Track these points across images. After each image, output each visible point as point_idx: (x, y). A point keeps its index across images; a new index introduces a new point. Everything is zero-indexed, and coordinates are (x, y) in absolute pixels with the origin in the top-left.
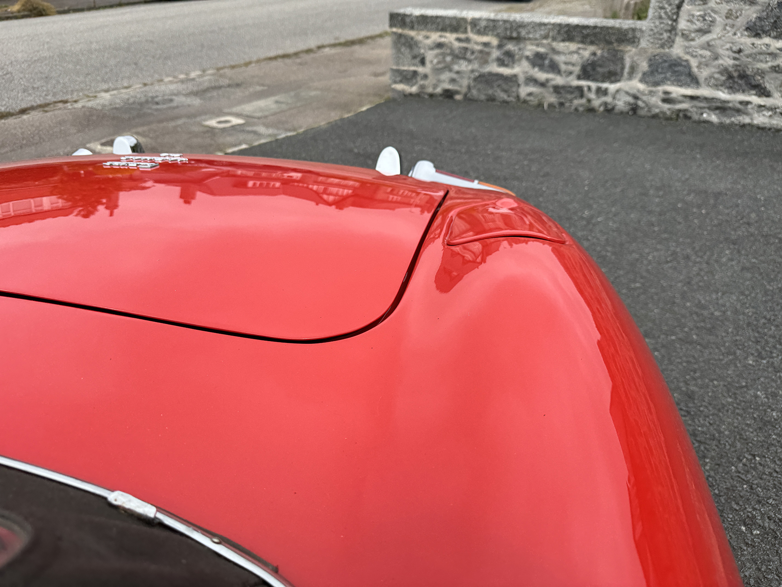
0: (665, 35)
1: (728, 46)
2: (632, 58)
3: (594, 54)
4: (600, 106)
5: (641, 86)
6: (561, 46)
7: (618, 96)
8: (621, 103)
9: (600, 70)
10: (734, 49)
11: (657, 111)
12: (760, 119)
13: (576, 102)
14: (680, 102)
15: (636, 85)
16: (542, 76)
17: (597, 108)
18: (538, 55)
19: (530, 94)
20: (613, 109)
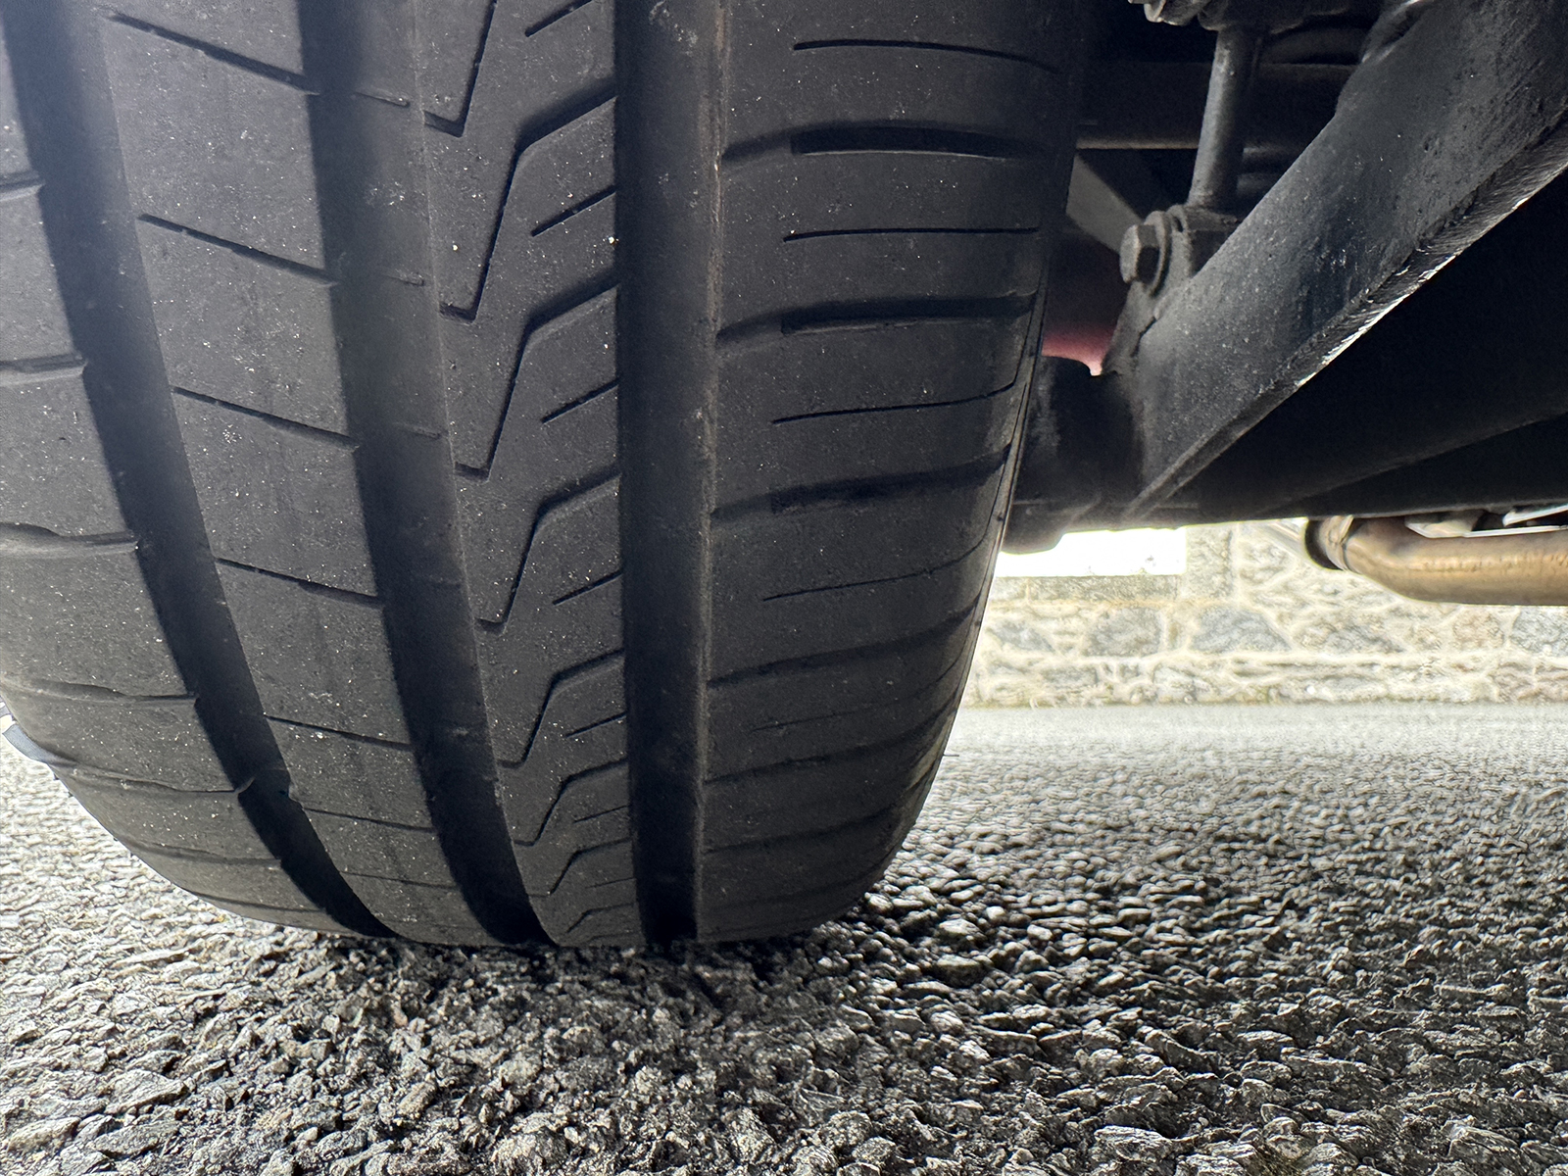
0: (1217, 580)
1: (1316, 586)
2: (1170, 616)
3: (1107, 616)
4: (1132, 693)
5: (1198, 657)
6: (1046, 608)
7: (1159, 675)
8: (1169, 684)
9: (1118, 638)
10: (1329, 588)
11: (1230, 691)
12: (1400, 686)
13: (1087, 693)
14: (1269, 673)
15: (1184, 655)
16: (1019, 657)
17: (1126, 698)
18: (1010, 626)
19: (1002, 689)
20: (1156, 695)
